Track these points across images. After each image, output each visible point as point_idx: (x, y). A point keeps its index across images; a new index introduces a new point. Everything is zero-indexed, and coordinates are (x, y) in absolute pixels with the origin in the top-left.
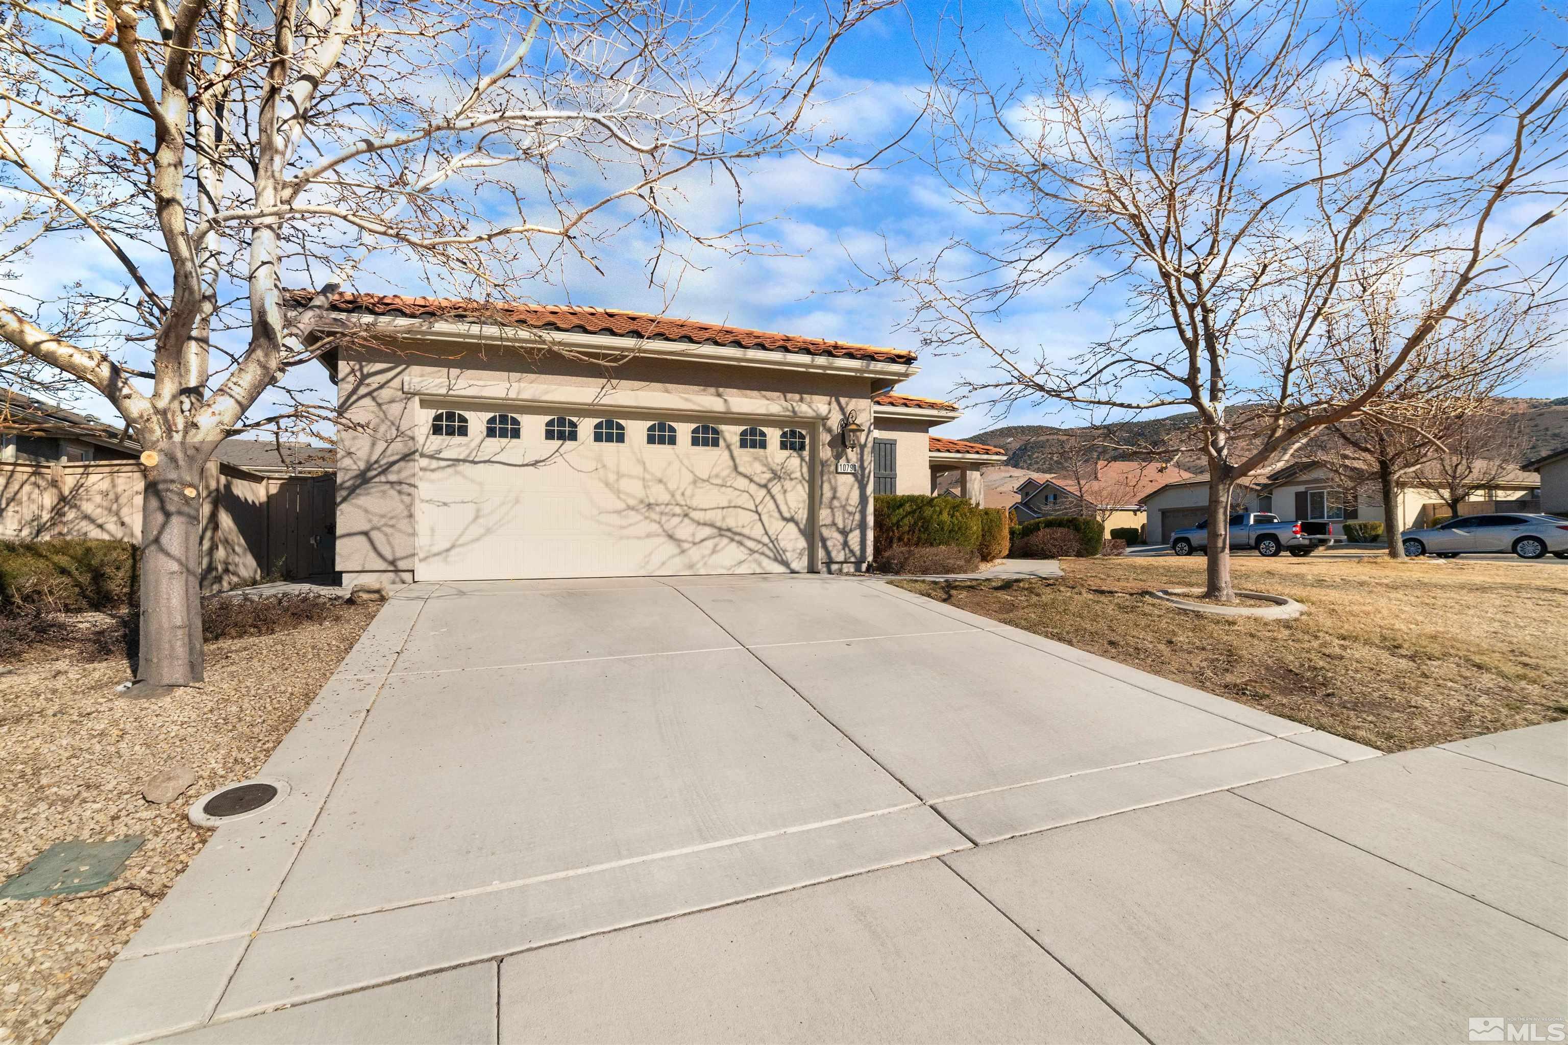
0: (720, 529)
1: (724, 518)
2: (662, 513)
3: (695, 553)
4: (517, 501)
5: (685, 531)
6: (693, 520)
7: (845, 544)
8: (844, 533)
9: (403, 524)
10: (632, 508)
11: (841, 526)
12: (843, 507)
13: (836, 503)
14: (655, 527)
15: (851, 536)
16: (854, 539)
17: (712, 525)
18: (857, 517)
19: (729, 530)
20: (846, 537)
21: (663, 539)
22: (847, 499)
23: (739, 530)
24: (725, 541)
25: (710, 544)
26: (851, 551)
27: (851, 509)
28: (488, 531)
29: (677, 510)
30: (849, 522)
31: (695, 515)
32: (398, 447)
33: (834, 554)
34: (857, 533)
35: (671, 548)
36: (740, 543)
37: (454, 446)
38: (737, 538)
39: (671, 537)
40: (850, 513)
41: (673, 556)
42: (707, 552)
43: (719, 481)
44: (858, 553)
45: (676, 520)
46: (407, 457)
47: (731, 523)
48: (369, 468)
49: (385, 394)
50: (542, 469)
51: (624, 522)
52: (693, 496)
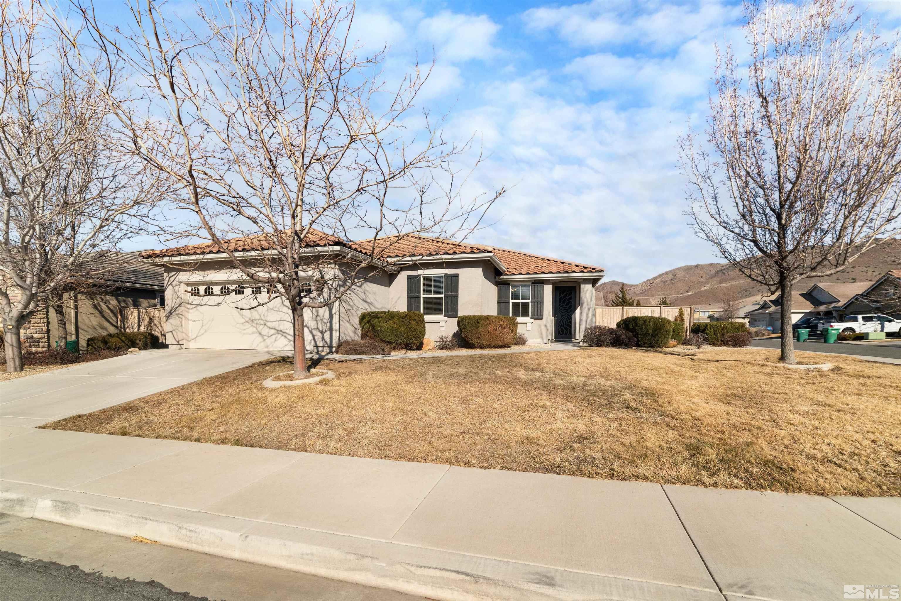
0: (278, 330)
1: (279, 325)
2: (257, 324)
3: (269, 341)
4: (213, 320)
5: (265, 331)
6: (268, 327)
7: (323, 338)
8: (322, 333)
9: (180, 329)
10: (247, 322)
11: (321, 329)
12: (322, 320)
13: (318, 318)
14: (254, 329)
15: (325, 334)
16: (327, 336)
17: (275, 329)
18: (328, 325)
19: (281, 331)
20: (323, 335)
21: (257, 335)
22: (323, 316)
23: (285, 331)
24: (280, 336)
25: (274, 337)
26: (326, 342)
27: (325, 321)
28: (206, 331)
29: (262, 322)
30: (324, 327)
31: (268, 324)
32: (178, 302)
33: (318, 343)
34: (328, 332)
35: (260, 339)
36: (285, 337)
37: (196, 300)
38: (285, 334)
39: (260, 334)
40: (325, 323)
41: (261, 342)
42: (273, 341)
43: (276, 309)
44: (329, 343)
45: (262, 327)
46: (180, 305)
47: (281, 328)
48: (172, 310)
49: (174, 283)
50: (220, 306)
51: (245, 328)
52: (267, 316)
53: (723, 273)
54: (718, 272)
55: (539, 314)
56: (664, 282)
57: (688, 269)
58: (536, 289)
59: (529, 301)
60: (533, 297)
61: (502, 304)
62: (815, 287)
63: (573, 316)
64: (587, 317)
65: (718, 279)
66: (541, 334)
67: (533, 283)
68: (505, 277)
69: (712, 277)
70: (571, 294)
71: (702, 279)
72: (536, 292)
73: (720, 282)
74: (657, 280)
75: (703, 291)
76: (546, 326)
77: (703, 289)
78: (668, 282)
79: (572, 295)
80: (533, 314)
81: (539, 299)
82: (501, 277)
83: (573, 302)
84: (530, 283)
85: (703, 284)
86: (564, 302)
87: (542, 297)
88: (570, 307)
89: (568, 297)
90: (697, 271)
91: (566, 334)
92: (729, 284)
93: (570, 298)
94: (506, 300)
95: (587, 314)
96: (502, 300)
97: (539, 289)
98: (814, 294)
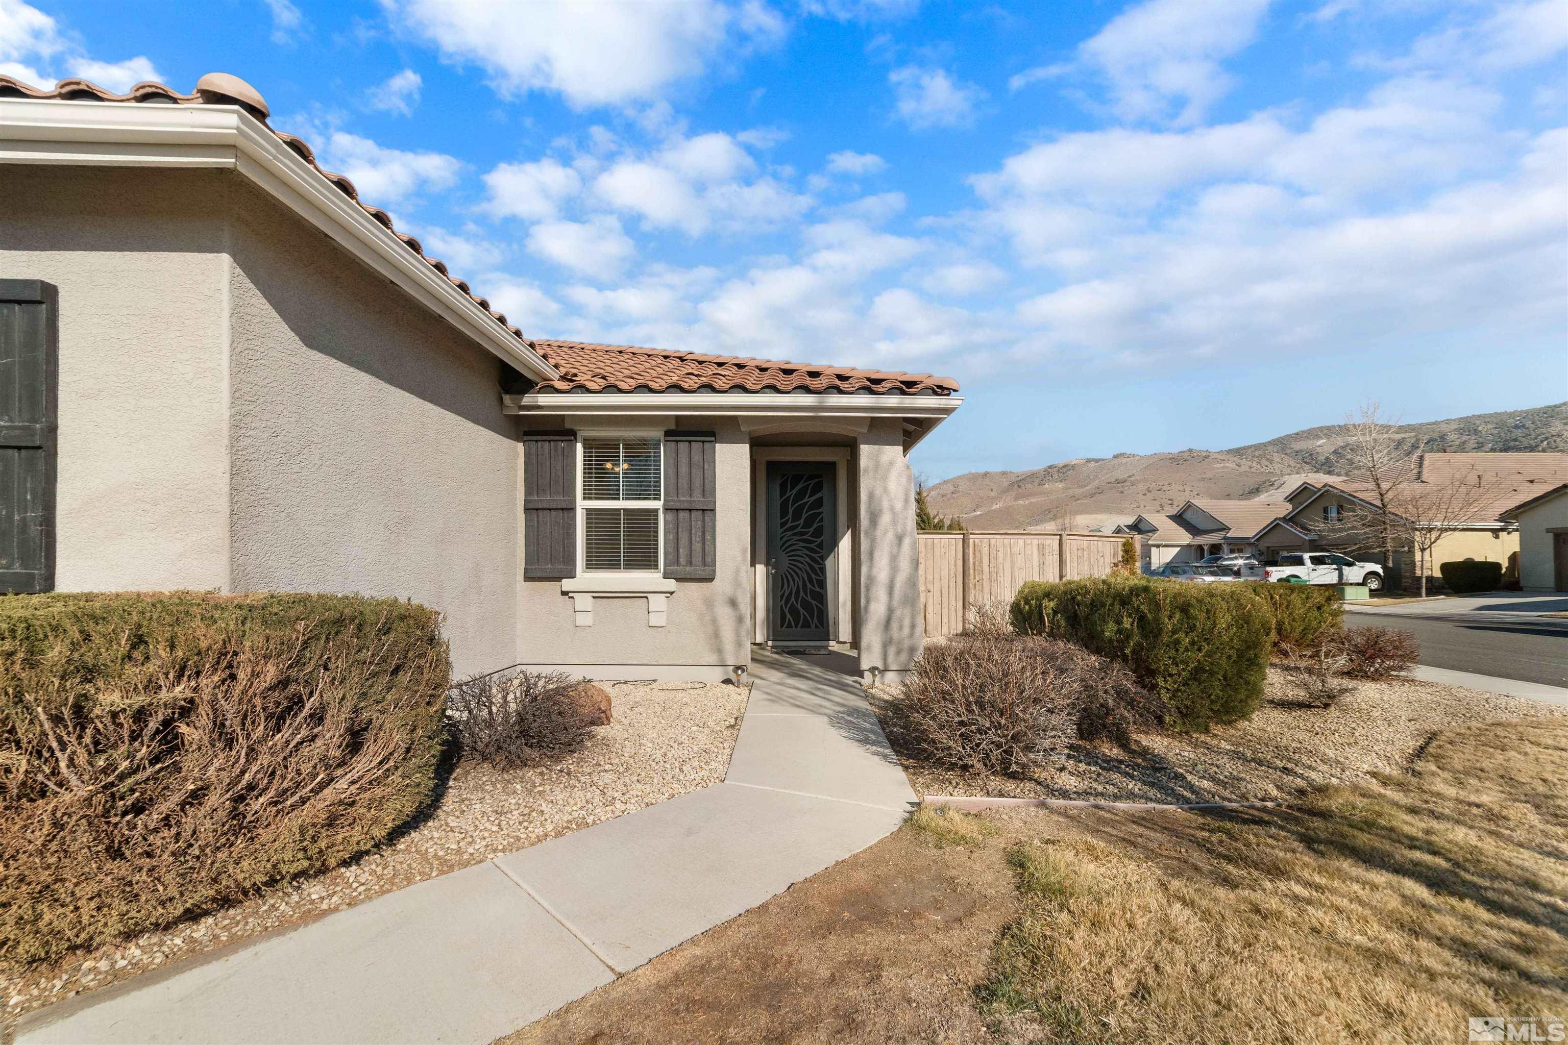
53: (1019, 486)
54: (1012, 484)
55: (698, 558)
56: (943, 496)
57: (974, 478)
58: (684, 460)
59: (658, 504)
60: (674, 488)
61: (545, 517)
62: (1189, 506)
63: (829, 563)
64: (894, 569)
65: (1014, 494)
66: (716, 635)
67: (668, 433)
68: (544, 399)
69: (1006, 491)
70: (818, 487)
71: (992, 494)
72: (684, 469)
73: (1017, 498)
74: (932, 493)
75: (995, 511)
76: (733, 603)
77: (994, 507)
78: (948, 496)
79: (825, 493)
80: (673, 559)
81: (697, 497)
82: (527, 399)
83: (825, 516)
84: (657, 433)
85: (994, 500)
86: (797, 516)
87: (708, 489)
88: (819, 532)
89: (808, 500)
90: (987, 481)
91: (806, 625)
92: (1027, 502)
93: (819, 503)
94: (559, 500)
95: (894, 559)
96: (545, 499)
97: (696, 457)
98: (1188, 516)
